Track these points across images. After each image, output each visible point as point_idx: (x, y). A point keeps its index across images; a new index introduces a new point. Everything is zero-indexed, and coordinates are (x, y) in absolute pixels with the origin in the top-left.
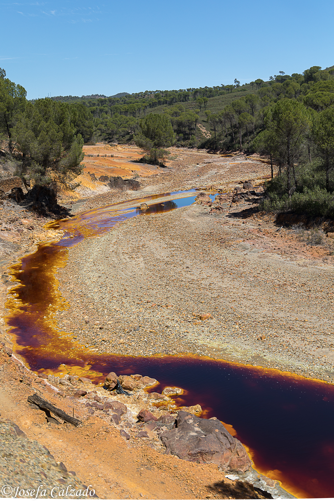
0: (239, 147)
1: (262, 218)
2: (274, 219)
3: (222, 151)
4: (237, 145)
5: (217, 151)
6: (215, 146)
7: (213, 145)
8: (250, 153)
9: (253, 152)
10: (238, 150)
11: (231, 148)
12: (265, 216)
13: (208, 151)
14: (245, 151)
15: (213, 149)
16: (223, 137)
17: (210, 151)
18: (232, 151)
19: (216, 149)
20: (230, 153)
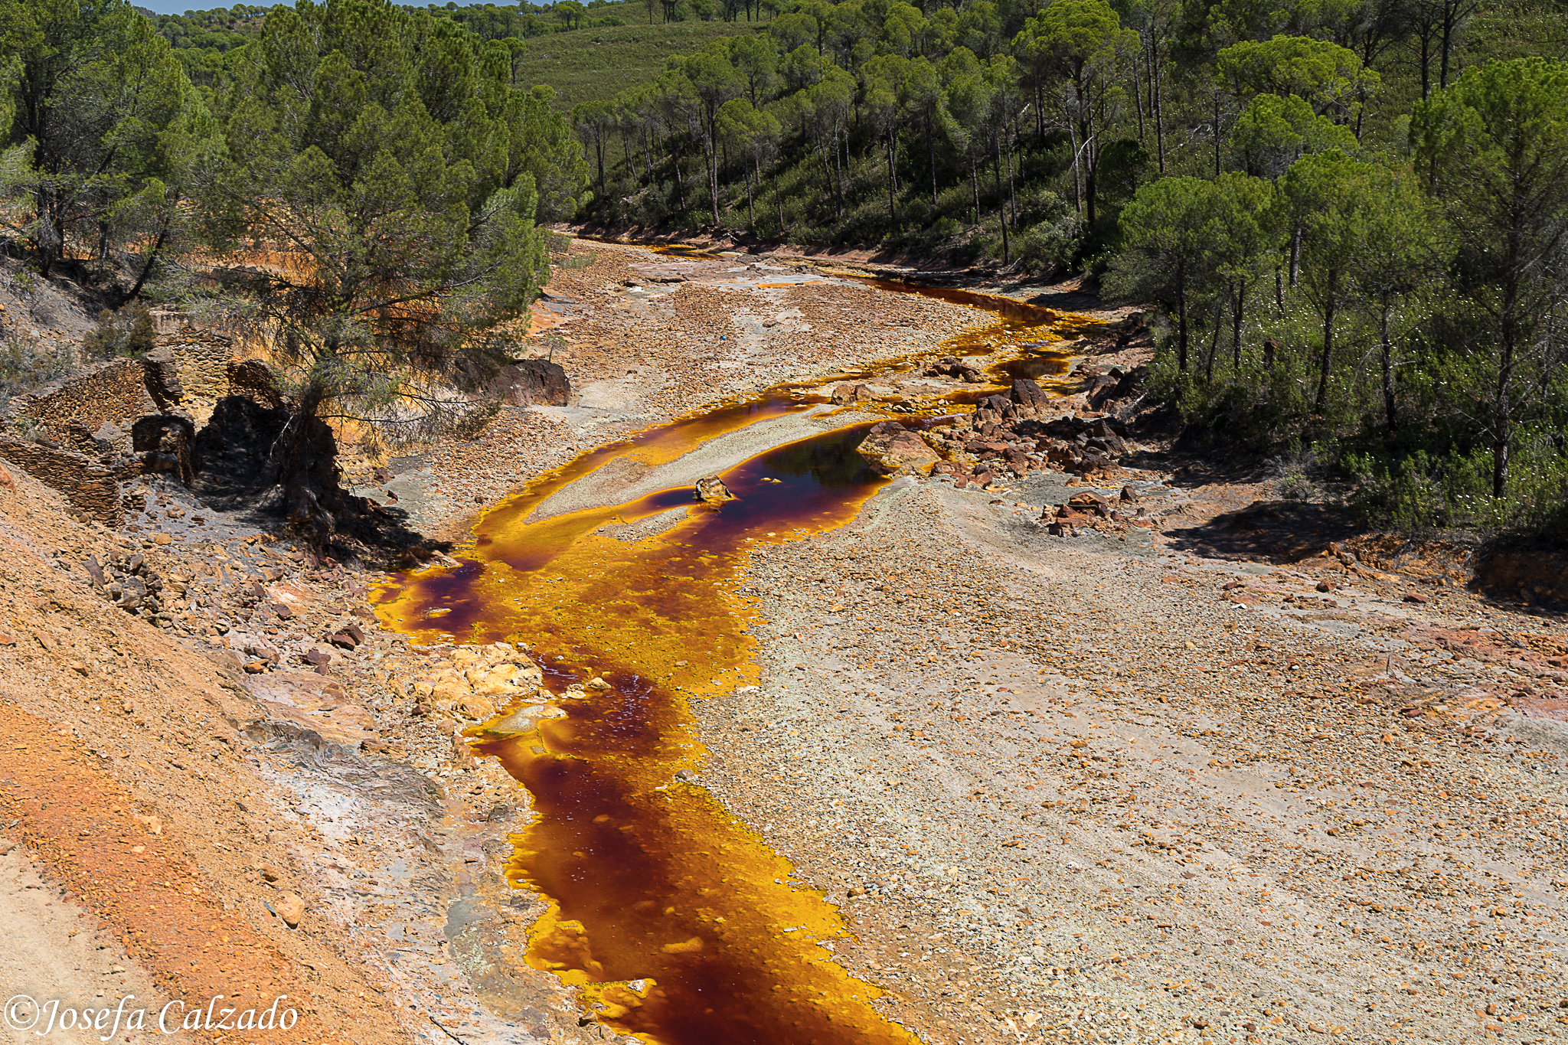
0: (709, 221)
1: (1391, 562)
2: (1460, 570)
3: (640, 231)
4: (698, 215)
5: (619, 233)
6: (606, 213)
7: (597, 210)
8: (761, 243)
9: (773, 243)
10: (704, 231)
11: (676, 224)
12: (1407, 556)
13: (581, 232)
14: (736, 235)
15: (601, 224)
16: (631, 182)
17: (591, 233)
18: (681, 235)
19: (611, 224)
20: (672, 241)
